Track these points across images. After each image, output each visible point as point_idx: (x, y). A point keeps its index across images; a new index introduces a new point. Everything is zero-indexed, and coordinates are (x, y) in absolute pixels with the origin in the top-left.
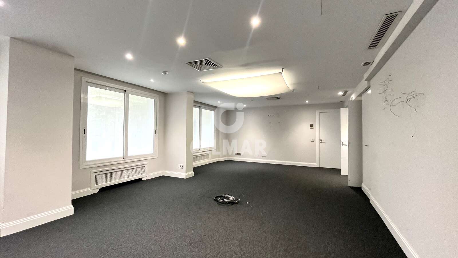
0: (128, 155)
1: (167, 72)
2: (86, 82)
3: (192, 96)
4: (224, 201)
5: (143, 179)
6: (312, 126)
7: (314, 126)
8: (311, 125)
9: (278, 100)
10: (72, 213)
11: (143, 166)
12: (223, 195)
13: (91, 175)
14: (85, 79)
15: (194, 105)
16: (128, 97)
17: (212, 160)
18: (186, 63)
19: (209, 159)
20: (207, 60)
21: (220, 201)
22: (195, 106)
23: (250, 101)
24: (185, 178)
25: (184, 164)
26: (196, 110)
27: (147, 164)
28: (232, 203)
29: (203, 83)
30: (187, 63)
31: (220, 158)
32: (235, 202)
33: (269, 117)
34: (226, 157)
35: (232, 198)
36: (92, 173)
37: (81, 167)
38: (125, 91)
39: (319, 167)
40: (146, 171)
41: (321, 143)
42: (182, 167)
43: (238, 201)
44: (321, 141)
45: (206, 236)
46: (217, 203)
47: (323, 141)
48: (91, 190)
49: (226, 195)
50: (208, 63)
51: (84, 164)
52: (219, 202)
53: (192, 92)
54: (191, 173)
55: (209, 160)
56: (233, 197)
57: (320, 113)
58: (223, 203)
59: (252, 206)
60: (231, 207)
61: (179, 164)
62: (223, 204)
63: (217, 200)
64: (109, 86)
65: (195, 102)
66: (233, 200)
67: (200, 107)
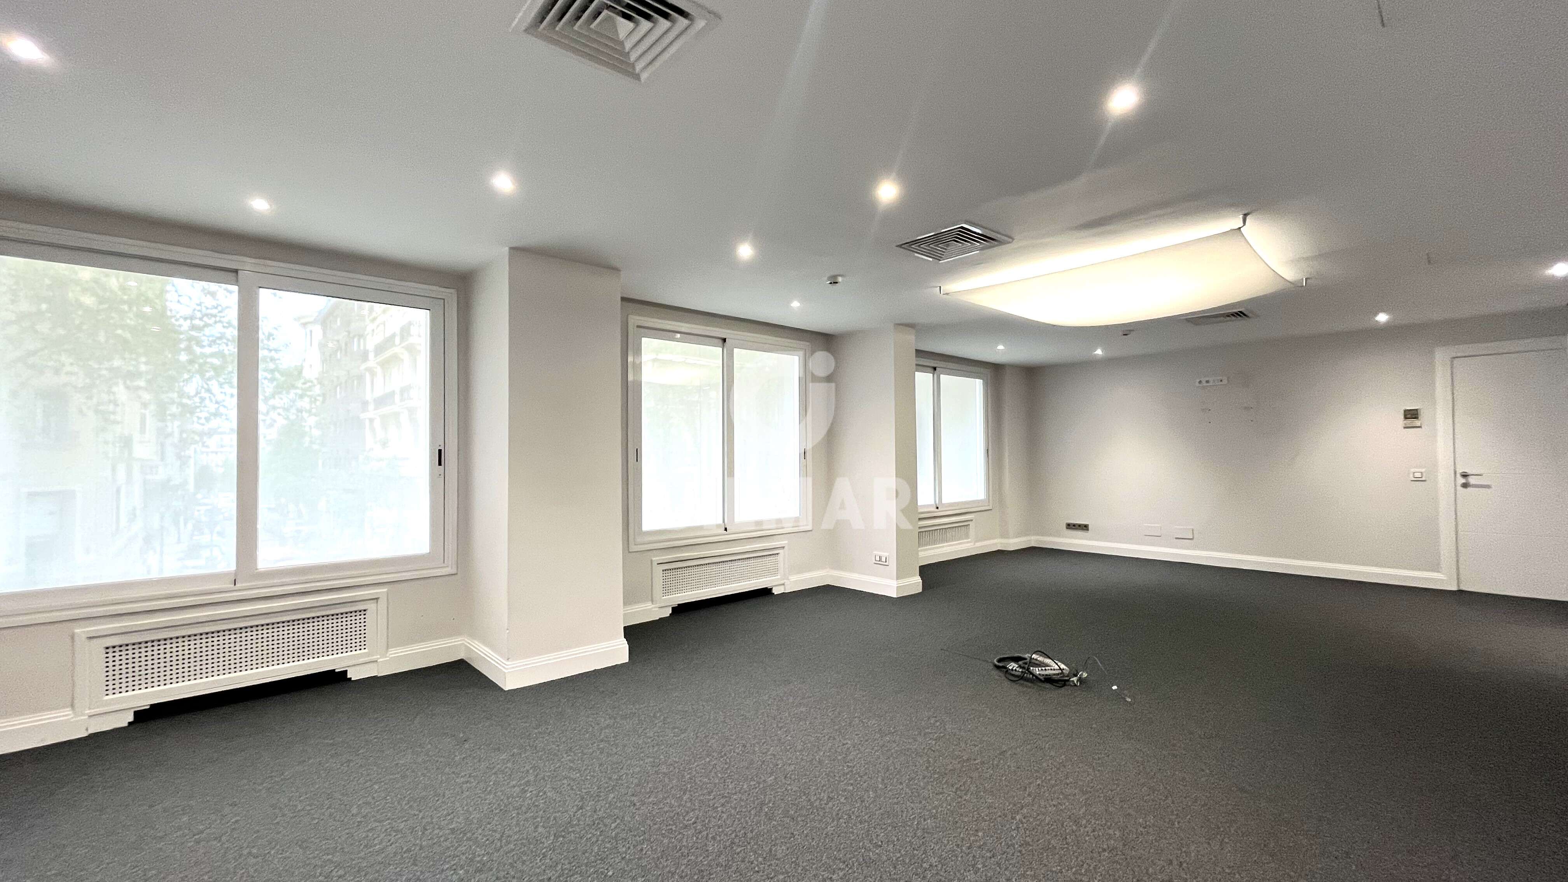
0: (736, 520)
1: (839, 276)
2: (638, 327)
3: (910, 340)
4: (1031, 673)
5: (776, 591)
6: (1411, 415)
7: (1424, 416)
8: (1405, 411)
9: (1240, 323)
10: (625, 659)
11: (772, 553)
12: (1027, 656)
13: (654, 568)
14: (635, 320)
15: (917, 365)
16: (731, 355)
17: (978, 544)
18: (897, 246)
19: (969, 540)
20: (962, 228)
21: (1014, 673)
22: (921, 367)
23: (1121, 333)
24: (895, 597)
25: (889, 552)
26: (923, 380)
27: (784, 547)
28: (1056, 682)
29: (947, 294)
30: (900, 246)
31: (1008, 538)
32: (1068, 680)
33: (1204, 387)
34: (1028, 538)
35: (1054, 667)
36: (655, 564)
37: (633, 548)
38: (724, 340)
39: (1455, 588)
40: (781, 565)
41: (1465, 485)
42: (884, 559)
43: (1080, 680)
44: (1463, 481)
45: (977, 762)
46: (1004, 678)
47: (1472, 480)
48: (655, 607)
49: (1034, 656)
50: (964, 236)
51: (639, 540)
52: (1013, 675)
53: (911, 326)
54: (914, 584)
55: (969, 544)
56: (1059, 664)
57: (1456, 361)
58: (1026, 678)
59: (1133, 697)
60: (1053, 694)
61: (875, 552)
62: (1025, 683)
63: (1005, 667)
64: (683, 330)
65: (920, 353)
66: (1062, 673)
67: (935, 369)
